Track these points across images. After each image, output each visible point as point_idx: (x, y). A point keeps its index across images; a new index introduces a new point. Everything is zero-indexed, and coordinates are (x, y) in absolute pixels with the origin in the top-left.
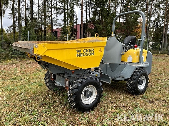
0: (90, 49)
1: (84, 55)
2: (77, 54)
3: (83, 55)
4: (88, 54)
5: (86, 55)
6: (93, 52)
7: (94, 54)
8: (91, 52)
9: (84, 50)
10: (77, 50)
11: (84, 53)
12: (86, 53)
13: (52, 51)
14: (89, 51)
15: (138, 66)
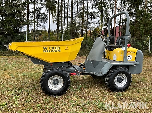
0: (56, 47)
1: (51, 51)
2: (44, 50)
3: (49, 51)
4: (54, 51)
5: (52, 51)
6: (59, 49)
7: (60, 51)
8: (57, 50)
9: (51, 47)
10: (43, 48)
11: (50, 50)
12: (52, 50)
13: (22, 47)
14: (55, 48)
15: (115, 64)
